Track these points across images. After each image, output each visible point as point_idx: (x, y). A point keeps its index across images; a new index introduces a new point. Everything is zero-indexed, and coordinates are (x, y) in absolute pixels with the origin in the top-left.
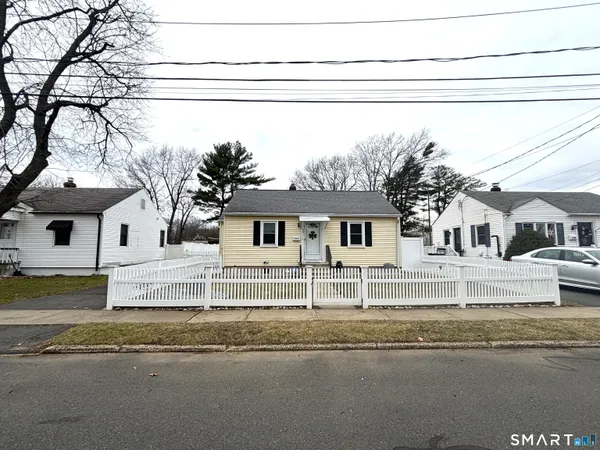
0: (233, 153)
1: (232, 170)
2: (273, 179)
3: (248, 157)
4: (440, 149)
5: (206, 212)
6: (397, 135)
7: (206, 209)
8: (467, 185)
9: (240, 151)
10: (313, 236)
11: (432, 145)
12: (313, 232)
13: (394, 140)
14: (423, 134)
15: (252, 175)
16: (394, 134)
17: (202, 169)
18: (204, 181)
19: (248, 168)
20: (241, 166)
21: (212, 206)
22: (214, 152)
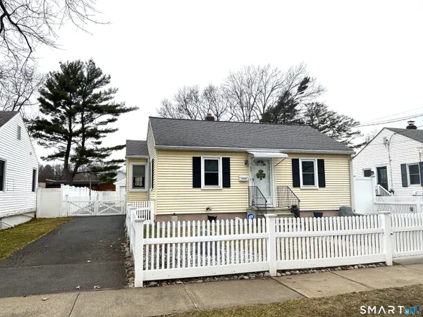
0: (86, 74)
1: (84, 94)
2: (135, 109)
3: (105, 81)
4: (317, 85)
5: (47, 146)
6: (273, 67)
7: (48, 142)
8: (340, 124)
9: (95, 72)
10: (261, 175)
11: (306, 81)
12: (261, 171)
13: (270, 72)
14: (301, 69)
15: (109, 102)
16: (269, 66)
17: (43, 92)
18: (46, 108)
19: (106, 93)
20: (96, 91)
21: (55, 139)
22: (61, 72)
